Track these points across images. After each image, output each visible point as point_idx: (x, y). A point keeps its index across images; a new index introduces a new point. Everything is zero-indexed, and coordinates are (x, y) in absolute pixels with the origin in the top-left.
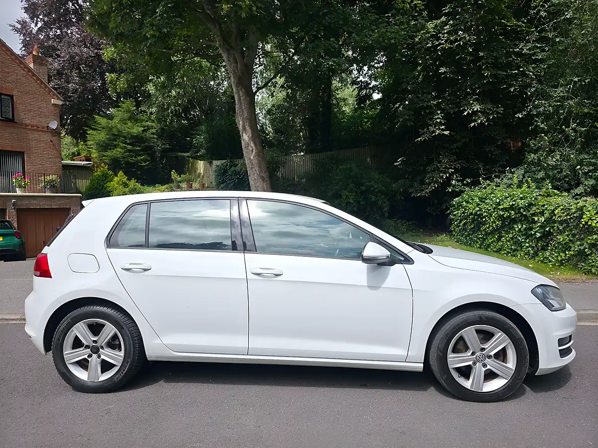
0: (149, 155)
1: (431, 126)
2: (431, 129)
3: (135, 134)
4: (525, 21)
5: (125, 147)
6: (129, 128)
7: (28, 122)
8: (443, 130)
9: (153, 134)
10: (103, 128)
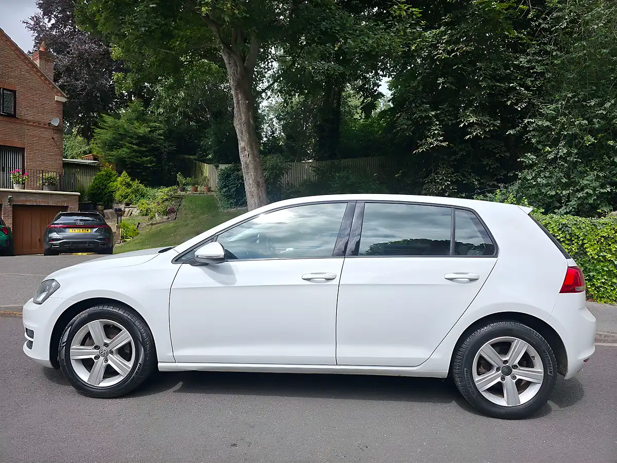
0: (155, 156)
1: (430, 137)
2: (430, 140)
3: (141, 135)
4: (525, 33)
5: (131, 147)
6: (136, 129)
7: (29, 118)
8: (441, 141)
9: (160, 135)
10: (110, 127)
